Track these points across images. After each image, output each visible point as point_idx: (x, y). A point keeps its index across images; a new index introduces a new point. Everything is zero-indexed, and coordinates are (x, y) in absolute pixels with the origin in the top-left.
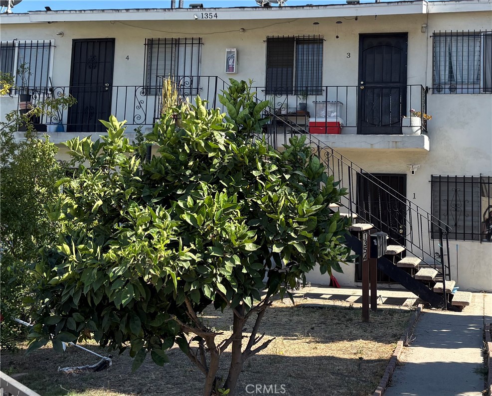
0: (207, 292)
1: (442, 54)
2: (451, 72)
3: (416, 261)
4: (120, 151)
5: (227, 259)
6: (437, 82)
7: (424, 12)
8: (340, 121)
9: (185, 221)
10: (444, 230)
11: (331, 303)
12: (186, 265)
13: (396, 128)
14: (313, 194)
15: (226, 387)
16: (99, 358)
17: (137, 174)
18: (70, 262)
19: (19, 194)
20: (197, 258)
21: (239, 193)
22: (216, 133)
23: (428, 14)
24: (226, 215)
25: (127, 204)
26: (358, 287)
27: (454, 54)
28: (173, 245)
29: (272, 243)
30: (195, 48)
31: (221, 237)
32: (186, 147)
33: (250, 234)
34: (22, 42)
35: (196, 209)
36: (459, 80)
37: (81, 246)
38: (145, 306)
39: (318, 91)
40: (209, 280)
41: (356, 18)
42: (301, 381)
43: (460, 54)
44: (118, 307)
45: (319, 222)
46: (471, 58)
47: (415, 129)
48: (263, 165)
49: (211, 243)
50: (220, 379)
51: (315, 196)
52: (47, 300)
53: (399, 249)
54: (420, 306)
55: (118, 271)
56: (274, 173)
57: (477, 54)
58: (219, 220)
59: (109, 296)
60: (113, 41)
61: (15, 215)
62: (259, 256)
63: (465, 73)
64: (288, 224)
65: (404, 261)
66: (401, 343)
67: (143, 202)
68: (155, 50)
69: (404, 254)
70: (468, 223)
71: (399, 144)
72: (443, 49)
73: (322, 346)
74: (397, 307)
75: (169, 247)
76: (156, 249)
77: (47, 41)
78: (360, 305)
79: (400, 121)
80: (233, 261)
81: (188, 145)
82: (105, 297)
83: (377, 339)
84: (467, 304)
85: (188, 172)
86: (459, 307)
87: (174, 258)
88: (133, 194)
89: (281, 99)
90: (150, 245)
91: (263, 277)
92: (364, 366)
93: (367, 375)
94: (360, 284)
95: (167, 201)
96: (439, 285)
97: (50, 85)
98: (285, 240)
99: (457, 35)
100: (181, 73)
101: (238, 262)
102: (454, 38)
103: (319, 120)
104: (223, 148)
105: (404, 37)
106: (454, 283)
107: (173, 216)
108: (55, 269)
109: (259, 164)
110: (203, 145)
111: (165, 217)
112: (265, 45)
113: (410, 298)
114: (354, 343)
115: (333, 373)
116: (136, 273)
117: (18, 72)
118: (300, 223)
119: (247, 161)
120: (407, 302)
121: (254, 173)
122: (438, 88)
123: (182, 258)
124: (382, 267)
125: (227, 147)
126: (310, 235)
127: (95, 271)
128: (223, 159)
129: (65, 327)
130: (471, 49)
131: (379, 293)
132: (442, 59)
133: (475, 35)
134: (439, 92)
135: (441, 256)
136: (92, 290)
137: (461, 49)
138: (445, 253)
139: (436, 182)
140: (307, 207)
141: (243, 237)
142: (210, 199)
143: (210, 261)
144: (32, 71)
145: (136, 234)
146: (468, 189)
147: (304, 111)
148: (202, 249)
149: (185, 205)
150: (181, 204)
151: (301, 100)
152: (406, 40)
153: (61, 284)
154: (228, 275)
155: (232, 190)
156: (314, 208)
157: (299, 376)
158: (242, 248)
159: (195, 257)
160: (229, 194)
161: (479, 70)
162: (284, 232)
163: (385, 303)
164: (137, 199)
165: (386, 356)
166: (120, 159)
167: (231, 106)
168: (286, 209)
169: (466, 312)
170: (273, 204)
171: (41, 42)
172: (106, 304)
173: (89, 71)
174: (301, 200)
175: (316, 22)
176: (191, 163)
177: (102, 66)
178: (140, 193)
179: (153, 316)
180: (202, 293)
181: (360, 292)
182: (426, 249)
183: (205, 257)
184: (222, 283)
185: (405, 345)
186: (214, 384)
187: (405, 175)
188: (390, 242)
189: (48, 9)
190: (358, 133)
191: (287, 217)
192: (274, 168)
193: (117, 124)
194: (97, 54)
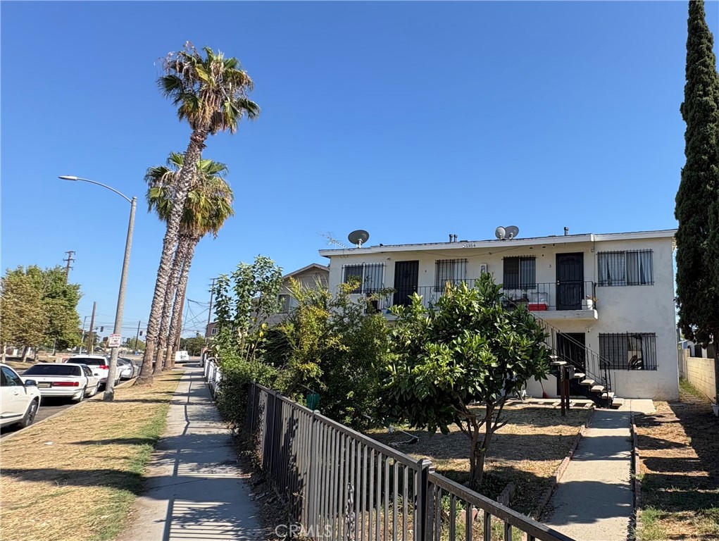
0: (470, 390)
1: (603, 264)
2: (608, 274)
3: (592, 382)
4: (420, 312)
5: (482, 372)
6: (601, 280)
7: (592, 240)
8: (546, 303)
9: (457, 352)
10: (607, 364)
11: (544, 406)
12: (458, 375)
13: (578, 306)
14: (530, 336)
15: (483, 447)
16: (412, 437)
17: (430, 326)
18: (393, 376)
19: (365, 345)
20: (464, 371)
21: (487, 335)
22: (473, 302)
23: (594, 242)
24: (480, 347)
25: (425, 342)
26: (558, 398)
27: (610, 264)
28: (450, 364)
29: (507, 363)
30: (463, 264)
31: (477, 360)
32: (457, 311)
33: (494, 358)
34: (367, 264)
35: (463, 344)
36: (613, 279)
37: (399, 367)
38: (436, 400)
39: (533, 287)
40: (471, 384)
41: (554, 245)
42: (527, 447)
43: (613, 264)
44: (421, 400)
45: (533, 351)
46: (619, 266)
47: (589, 307)
48: (501, 319)
49: (472, 363)
50: (480, 443)
51: (531, 336)
52: (380, 398)
53: (582, 375)
54: (594, 406)
55: (420, 378)
56: (507, 324)
57: (623, 263)
58: (476, 350)
59: (415, 394)
60: (417, 262)
61: (363, 356)
62: (499, 371)
63: (616, 274)
64: (516, 353)
65: (584, 381)
66: (583, 426)
67: (433, 342)
68: (441, 266)
69: (585, 378)
70: (621, 360)
71: (580, 316)
72: (603, 261)
73: (539, 429)
74: (581, 408)
75: (448, 364)
76: (441, 366)
77: (381, 263)
78: (560, 407)
79: (580, 303)
80: (484, 373)
81: (458, 309)
82: (413, 396)
83: (570, 425)
84: (621, 405)
85: (458, 325)
86: (616, 407)
87: (451, 371)
88: (428, 337)
89: (512, 292)
90: (438, 364)
91: (502, 383)
92: (562, 439)
93: (565, 443)
94: (560, 396)
95: (447, 340)
96: (605, 395)
97: (383, 287)
98: (513, 361)
99: (611, 253)
100: (455, 278)
101: (487, 374)
102: (610, 255)
103: (534, 303)
104: (477, 310)
105: (581, 255)
106: (613, 393)
107: (450, 348)
108: (385, 380)
109: (498, 319)
110: (465, 308)
111: (445, 348)
112: (502, 261)
113: (589, 403)
114: (556, 427)
115: (545, 443)
116: (430, 380)
117: (365, 280)
118: (522, 351)
119: (491, 317)
120: (587, 405)
121: (495, 324)
122: (601, 284)
123: (456, 371)
124: (572, 386)
125: (480, 310)
126: (528, 358)
127: (407, 380)
128: (478, 317)
129: (391, 413)
130: (619, 261)
131: (570, 401)
132: (603, 267)
133: (622, 253)
134: (602, 285)
135: (606, 379)
136: (406, 391)
137: (613, 261)
138: (608, 377)
139: (602, 337)
140: (526, 342)
141: (490, 359)
142: (471, 339)
143: (472, 373)
144: (373, 280)
145: (430, 358)
146: (620, 340)
147: (525, 299)
148: (467, 367)
149: (457, 342)
150: (455, 342)
151: (523, 292)
152: (583, 257)
153: (388, 389)
154: (481, 381)
155: (483, 334)
156: (530, 343)
157: (525, 445)
158: (490, 365)
159: (463, 371)
160: (481, 336)
161: (624, 272)
162: (514, 357)
163: (575, 406)
164: (430, 340)
165: (575, 433)
166: (420, 317)
167: (482, 287)
168: (514, 344)
169: (620, 409)
170: (507, 341)
171: (378, 263)
172: (414, 400)
173: (404, 279)
174: (522, 338)
175: (531, 247)
176: (460, 320)
177: (412, 276)
178: (431, 336)
179: (440, 406)
180: (468, 391)
181: (560, 401)
182: (597, 375)
183: (469, 371)
184: (479, 385)
185: (586, 427)
186: (476, 445)
187: (584, 334)
188: (576, 372)
189: (381, 245)
190: (557, 310)
191: (515, 348)
192: (507, 321)
193: (417, 297)
194: (409, 269)
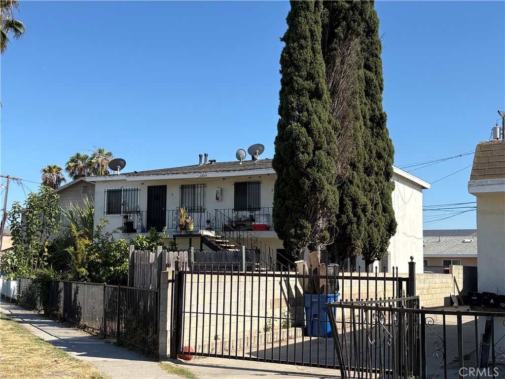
30: (202, 189)
34: (125, 188)
41: (269, 174)
60: (166, 186)
68: (184, 190)
77: (136, 188)
89: (241, 213)
97: (138, 210)
100: (196, 201)
112: (234, 185)
144: (130, 203)
147: (252, 219)
151: (250, 213)
171: (133, 188)
173: (155, 201)
177: (161, 199)
194: (159, 193)
